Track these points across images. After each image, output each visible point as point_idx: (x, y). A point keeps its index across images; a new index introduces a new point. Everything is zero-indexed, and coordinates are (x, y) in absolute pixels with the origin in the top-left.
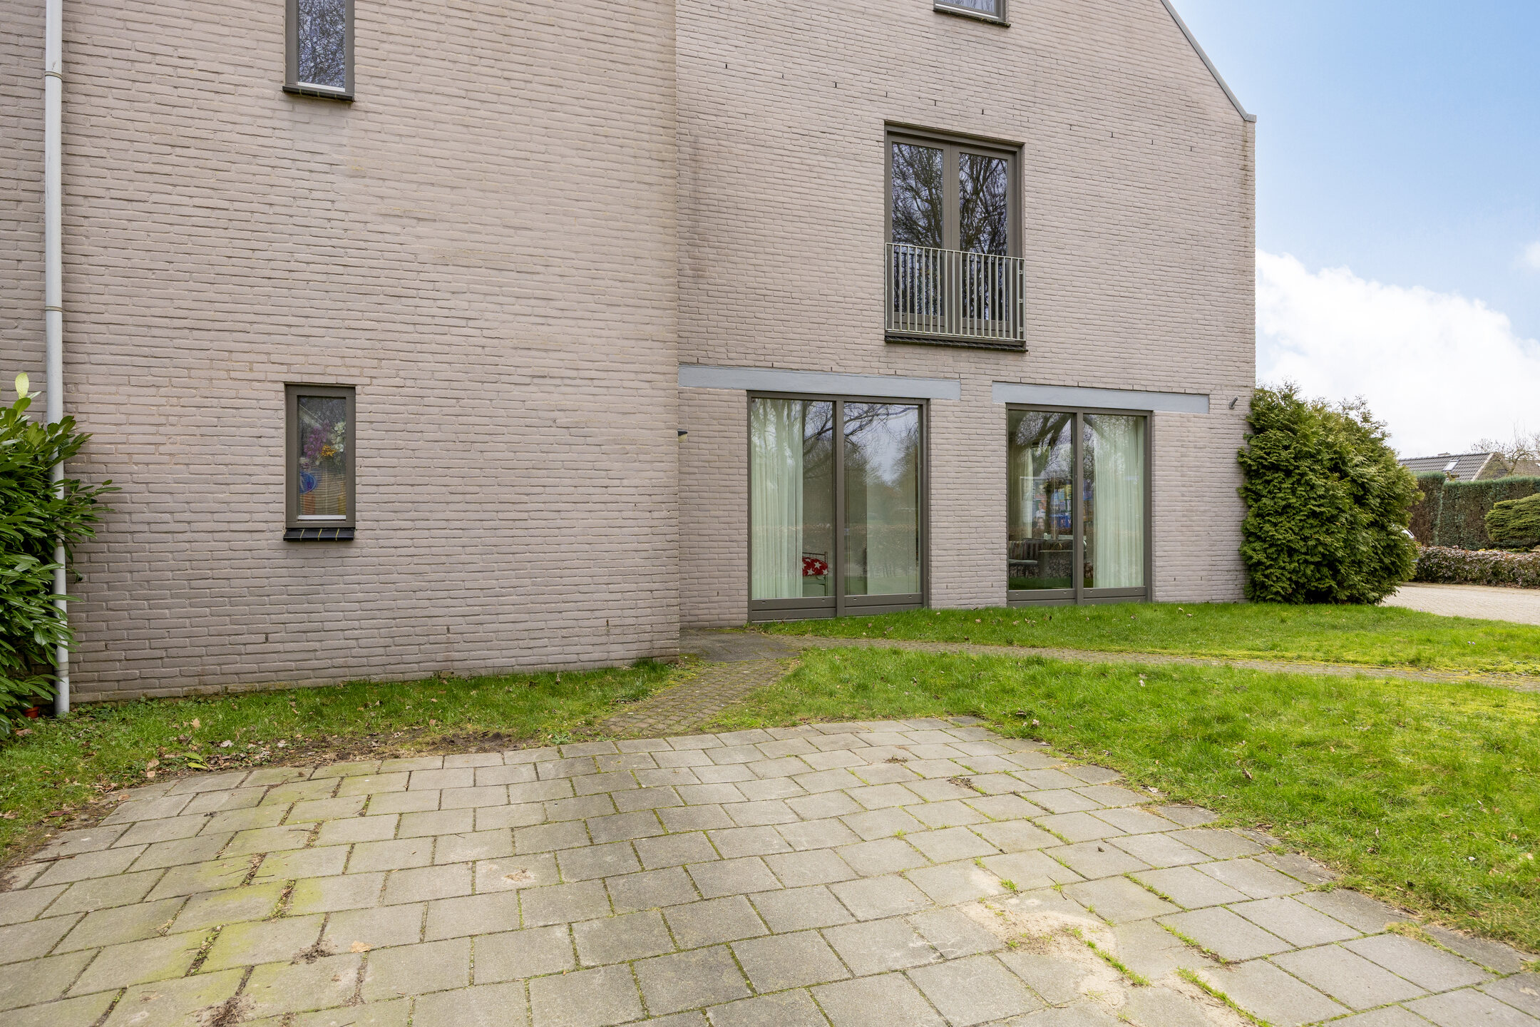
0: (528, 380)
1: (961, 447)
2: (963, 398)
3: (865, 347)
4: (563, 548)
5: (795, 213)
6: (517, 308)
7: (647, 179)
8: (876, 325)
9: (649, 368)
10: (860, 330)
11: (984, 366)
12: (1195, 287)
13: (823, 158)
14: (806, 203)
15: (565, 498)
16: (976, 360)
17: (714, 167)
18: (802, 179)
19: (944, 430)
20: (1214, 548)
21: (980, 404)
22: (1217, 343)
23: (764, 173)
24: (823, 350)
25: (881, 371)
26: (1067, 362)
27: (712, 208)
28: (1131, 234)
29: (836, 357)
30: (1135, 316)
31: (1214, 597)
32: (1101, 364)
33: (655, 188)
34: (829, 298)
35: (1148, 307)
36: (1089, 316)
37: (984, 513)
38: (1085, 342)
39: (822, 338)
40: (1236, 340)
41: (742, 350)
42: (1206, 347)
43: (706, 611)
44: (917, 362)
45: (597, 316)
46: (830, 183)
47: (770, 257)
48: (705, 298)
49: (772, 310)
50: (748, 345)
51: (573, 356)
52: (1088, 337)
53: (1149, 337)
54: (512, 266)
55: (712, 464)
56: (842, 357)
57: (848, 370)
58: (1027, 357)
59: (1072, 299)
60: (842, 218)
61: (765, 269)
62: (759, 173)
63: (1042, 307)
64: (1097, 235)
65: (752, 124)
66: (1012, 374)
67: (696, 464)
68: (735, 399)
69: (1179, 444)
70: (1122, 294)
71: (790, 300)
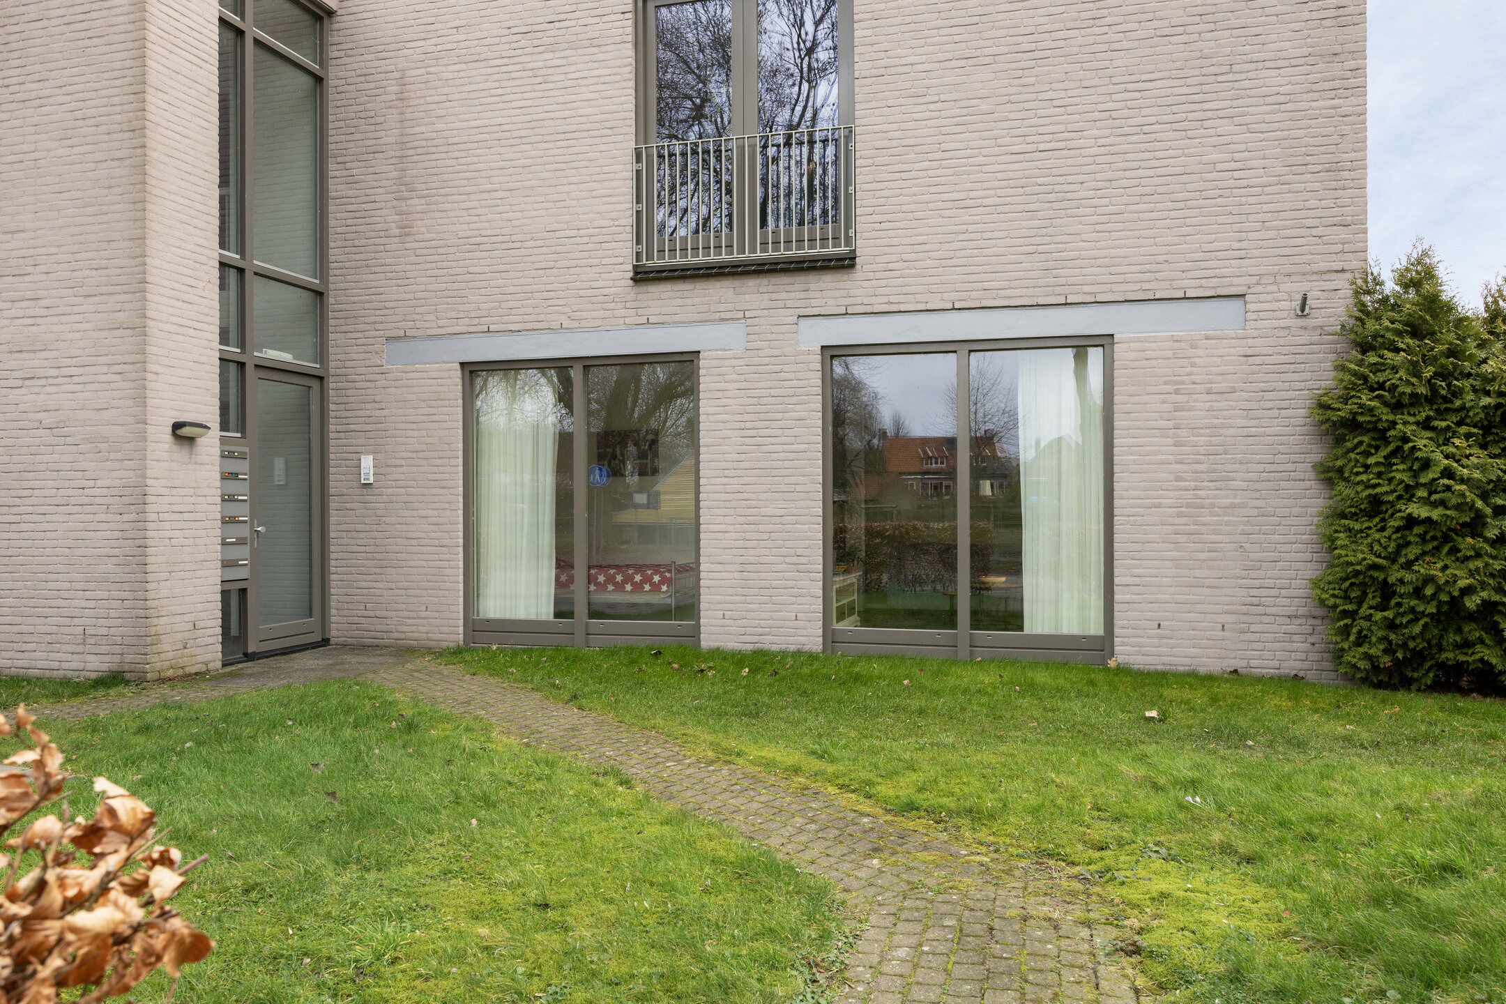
0: (19, 383)
1: (746, 417)
2: (750, 346)
3: (605, 291)
4: (48, 551)
5: (516, 134)
6: (13, 313)
7: (119, 154)
8: (620, 260)
9: (120, 359)
10: (598, 269)
11: (783, 296)
12: (1206, 106)
13: (550, 55)
14: (528, 118)
15: (49, 501)
16: (771, 288)
17: (422, 101)
18: (524, 89)
19: (719, 394)
20: (1254, 574)
21: (776, 352)
22: (1263, 198)
23: (478, 94)
24: (550, 303)
25: (628, 321)
26: (931, 272)
27: (420, 151)
28: (1060, 43)
29: (567, 309)
30: (1070, 179)
31: (1253, 663)
32: (999, 267)
33: (127, 162)
34: (558, 234)
35: (1098, 160)
36: (972, 194)
37: (782, 512)
38: (966, 236)
39: (549, 287)
40: (1315, 186)
41: (454, 315)
42: (1235, 210)
43: (414, 628)
44: (679, 301)
45: (76, 309)
46: (559, 85)
47: (486, 196)
48: (413, 259)
49: (488, 261)
50: (460, 307)
51: (55, 354)
52: (971, 228)
53: (1100, 210)
55: (421, 455)
56: (575, 308)
57: (584, 324)
58: (858, 274)
59: (941, 172)
60: (574, 127)
61: (479, 211)
62: (473, 95)
63: (886, 193)
64: (990, 59)
65: (463, 37)
66: (830, 302)
67: (404, 454)
68: (445, 374)
69: (1171, 388)
70: (1042, 146)
71: (510, 245)
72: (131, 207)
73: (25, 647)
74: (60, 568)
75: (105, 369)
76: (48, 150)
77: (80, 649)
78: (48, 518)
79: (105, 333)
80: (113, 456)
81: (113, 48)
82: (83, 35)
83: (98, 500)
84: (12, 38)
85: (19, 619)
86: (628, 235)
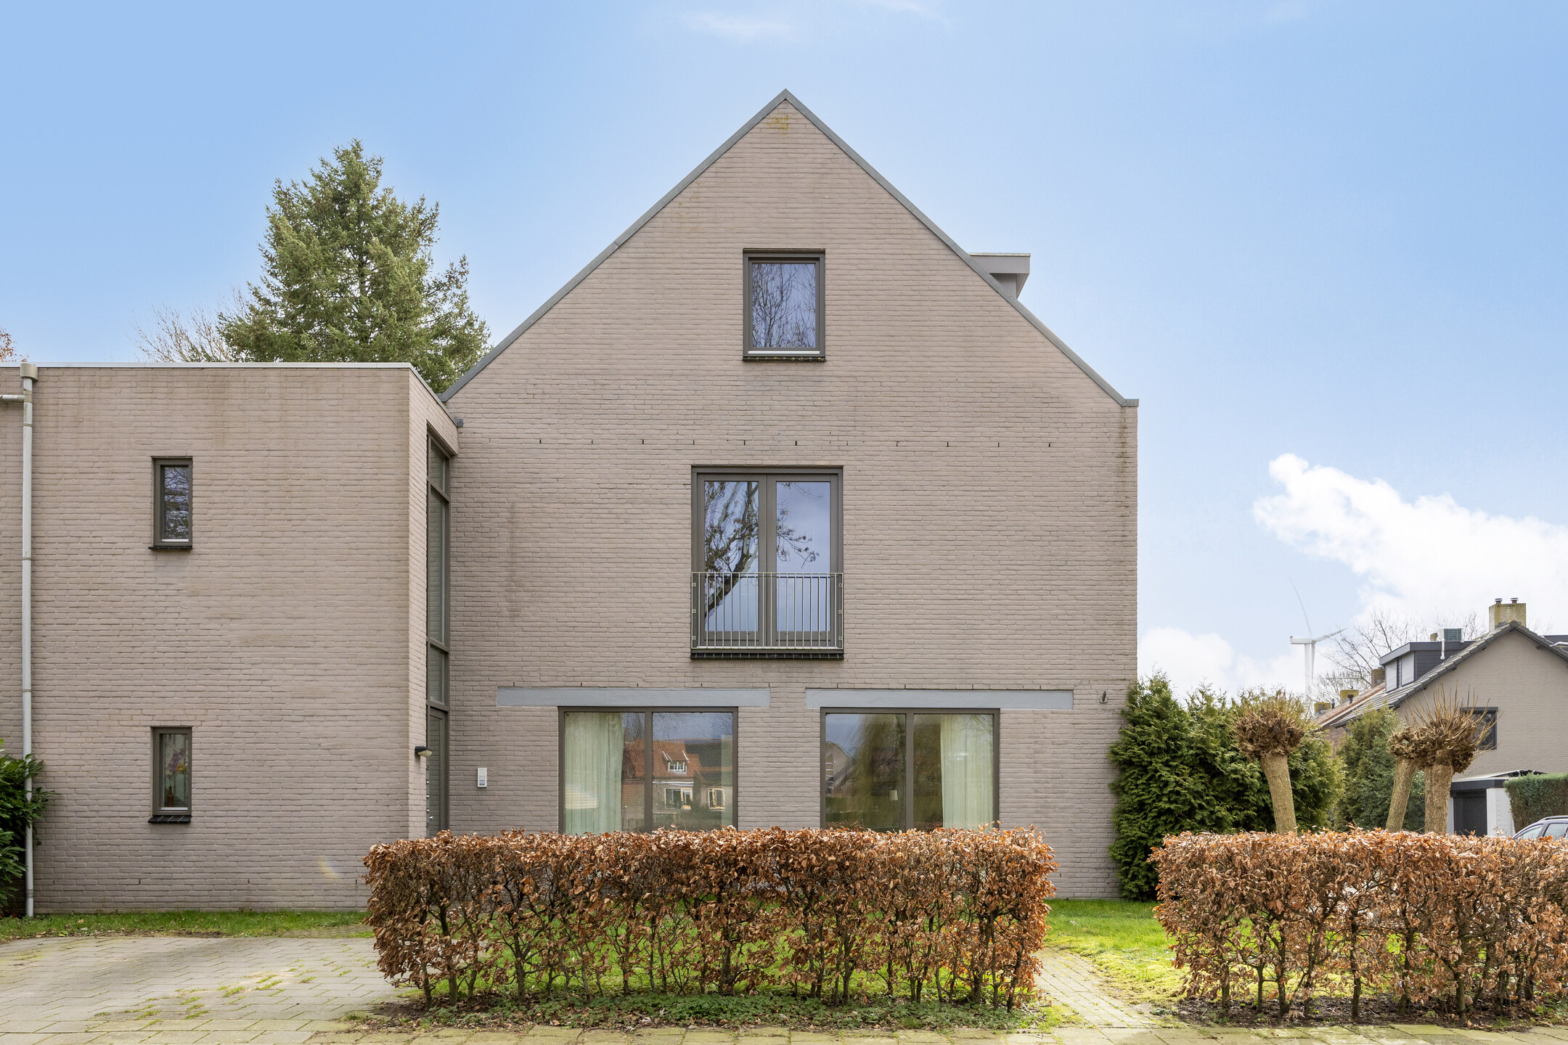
0: (301, 719)
1: (770, 750)
2: (772, 704)
3: (671, 665)
4: (325, 830)
5: (603, 555)
6: (295, 671)
8: (682, 645)
10: (665, 650)
11: (795, 675)
12: (1053, 582)
13: (630, 506)
14: (614, 546)
15: (325, 797)
16: (787, 669)
17: (529, 525)
18: (611, 526)
19: (752, 735)
20: (1077, 845)
21: (790, 710)
22: (1083, 637)
23: (574, 526)
24: (629, 669)
25: (687, 685)
26: (892, 666)
27: (527, 559)
28: (971, 538)
29: (641, 675)
30: (975, 617)
31: (1077, 894)
32: (933, 666)
34: (636, 625)
35: (992, 607)
36: (917, 621)
37: (795, 809)
38: (914, 646)
39: (628, 659)
40: (1111, 632)
41: (553, 673)
42: (1068, 642)
44: (724, 674)
45: (350, 672)
46: (636, 526)
47: (580, 595)
48: (521, 633)
49: (581, 639)
50: (558, 669)
51: (330, 700)
52: (916, 641)
53: (993, 636)
54: (291, 644)
55: (527, 768)
56: (648, 674)
57: (654, 685)
58: (845, 664)
59: (898, 606)
60: (648, 555)
61: (574, 605)
62: (570, 526)
63: (863, 616)
64: (929, 543)
65: (563, 486)
66: (827, 680)
68: (547, 714)
69: (1032, 740)
70: (959, 597)
71: (598, 629)
72: (397, 609)
73: (304, 893)
74: (335, 840)
75: (375, 712)
76: (327, 566)
77: (353, 893)
78: (325, 808)
79: (375, 689)
80: (381, 768)
81: (382, 506)
82: (357, 494)
83: (368, 797)
84: (293, 488)
85: (300, 875)
86: (687, 629)
